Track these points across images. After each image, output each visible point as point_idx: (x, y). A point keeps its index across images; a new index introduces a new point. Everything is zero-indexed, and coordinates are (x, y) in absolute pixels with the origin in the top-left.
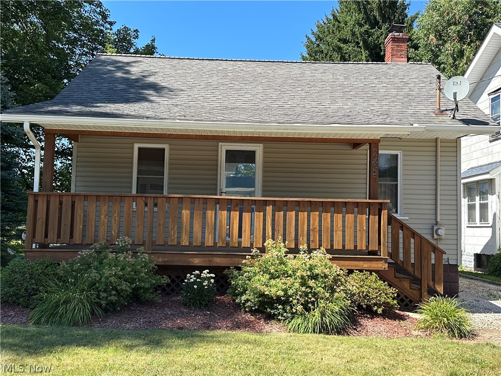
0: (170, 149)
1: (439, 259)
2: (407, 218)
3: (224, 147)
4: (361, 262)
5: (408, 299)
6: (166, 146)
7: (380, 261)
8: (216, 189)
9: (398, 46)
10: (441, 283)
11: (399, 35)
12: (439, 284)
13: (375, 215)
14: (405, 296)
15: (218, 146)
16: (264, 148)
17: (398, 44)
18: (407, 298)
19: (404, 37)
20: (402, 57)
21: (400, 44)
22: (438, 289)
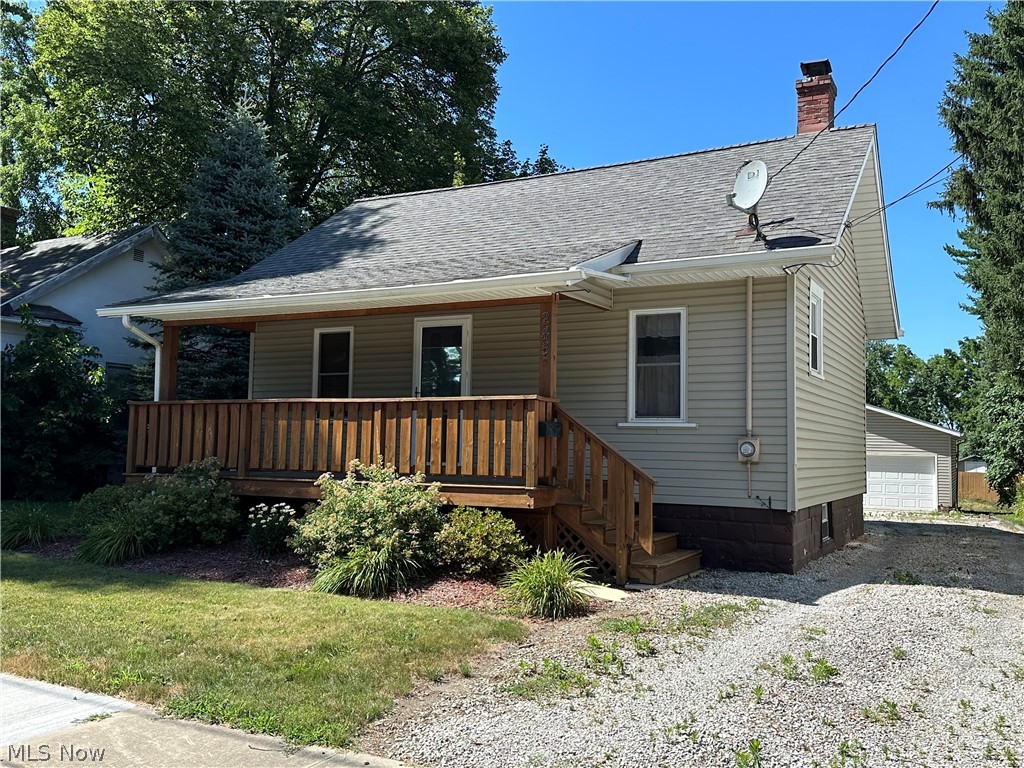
0: (355, 333)
1: (645, 494)
2: (694, 425)
3: (421, 323)
4: (496, 496)
5: (603, 562)
6: (351, 329)
7: (523, 494)
8: (411, 389)
9: (809, 103)
10: (649, 534)
11: (812, 80)
12: (645, 536)
13: (518, 421)
14: (598, 556)
15: (413, 323)
16: (474, 320)
17: (810, 98)
18: (601, 559)
19: (821, 83)
20: (820, 121)
21: (815, 98)
22: (644, 546)
